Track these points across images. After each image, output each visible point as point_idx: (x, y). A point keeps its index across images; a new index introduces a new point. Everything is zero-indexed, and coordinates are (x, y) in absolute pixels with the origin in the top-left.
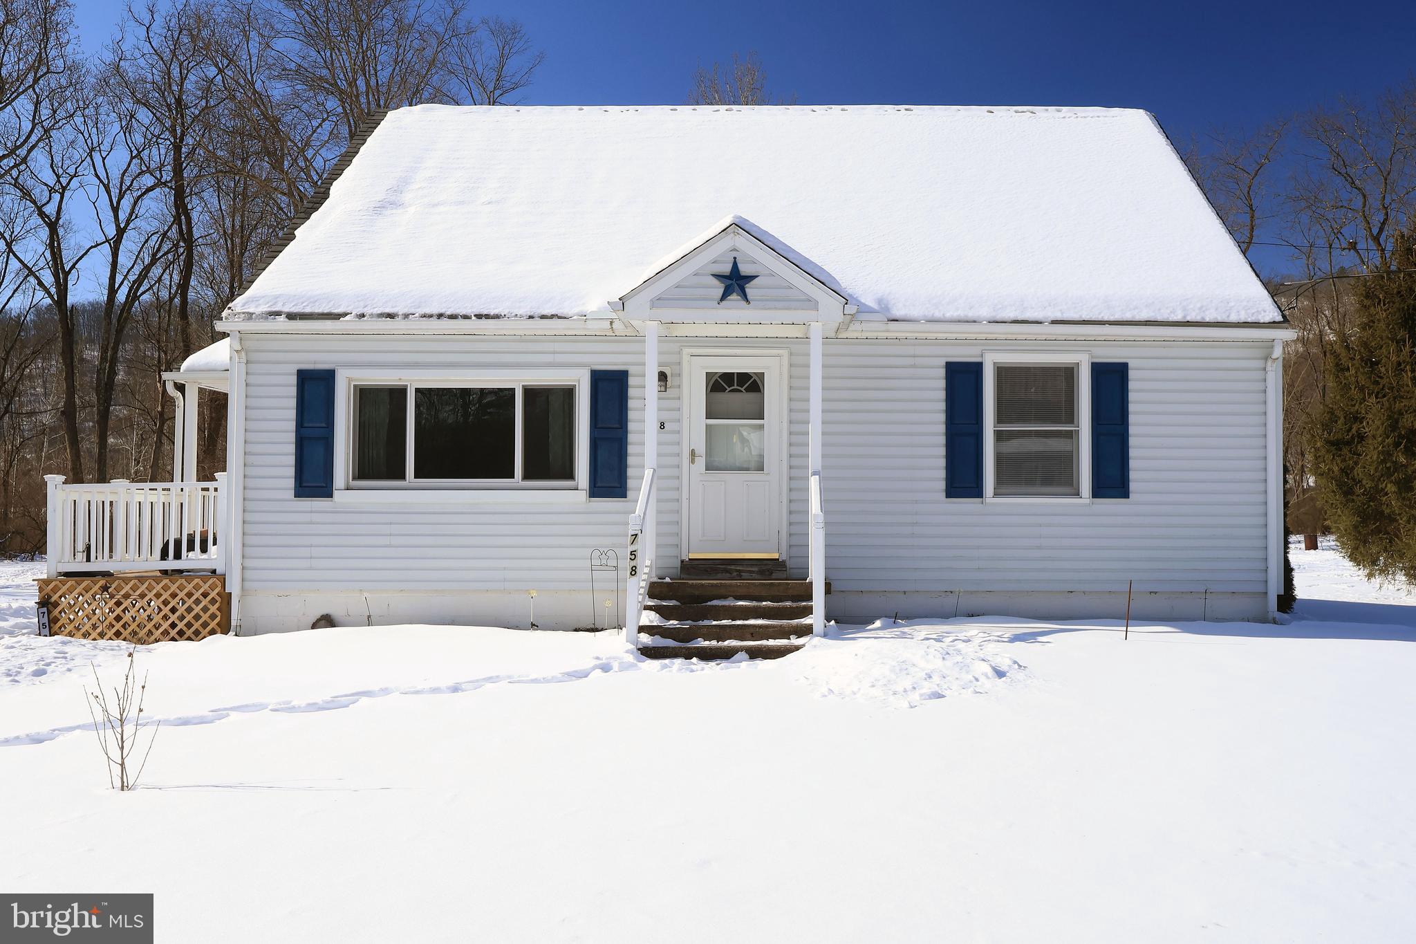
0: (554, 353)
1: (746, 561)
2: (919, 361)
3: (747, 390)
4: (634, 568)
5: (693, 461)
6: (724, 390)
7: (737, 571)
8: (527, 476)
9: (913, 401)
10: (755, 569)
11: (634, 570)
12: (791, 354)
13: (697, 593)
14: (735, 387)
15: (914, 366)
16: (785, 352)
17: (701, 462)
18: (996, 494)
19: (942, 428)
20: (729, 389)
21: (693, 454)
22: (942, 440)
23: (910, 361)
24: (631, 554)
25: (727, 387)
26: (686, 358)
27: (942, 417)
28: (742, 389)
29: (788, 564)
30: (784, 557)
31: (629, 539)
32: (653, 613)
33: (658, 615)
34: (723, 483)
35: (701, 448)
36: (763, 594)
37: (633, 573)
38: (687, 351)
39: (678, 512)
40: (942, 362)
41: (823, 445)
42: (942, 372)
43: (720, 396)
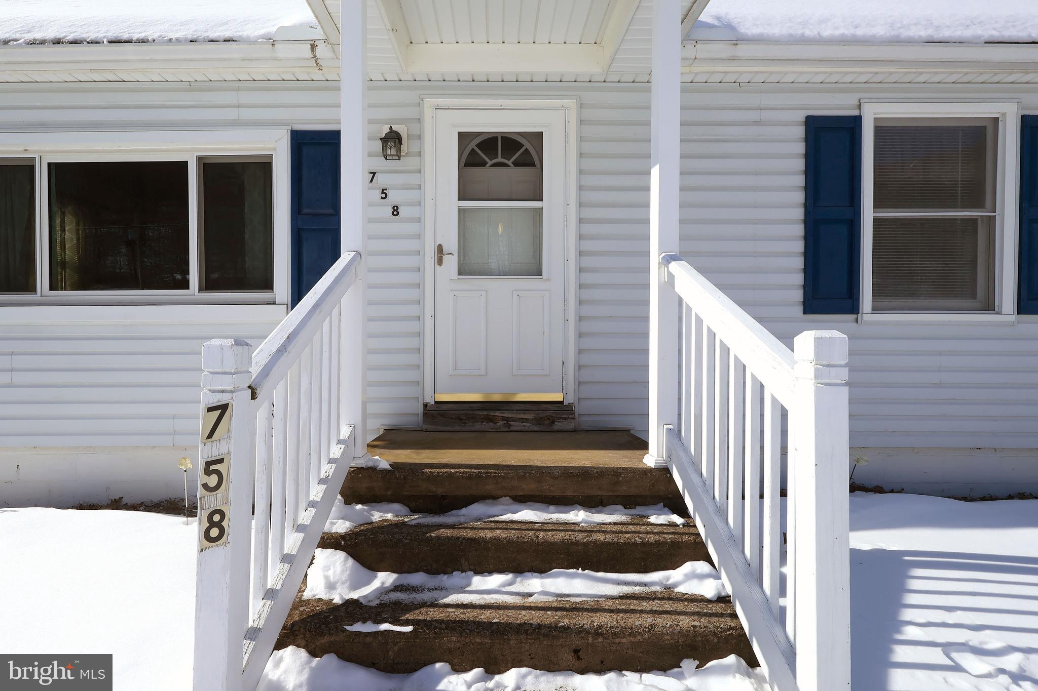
0: (238, 106)
1: (518, 405)
2: (766, 115)
3: (516, 164)
4: (217, 518)
5: (440, 262)
6: (483, 164)
7: (504, 419)
8: (208, 285)
9: (756, 173)
10: (529, 416)
11: (219, 525)
12: (581, 106)
13: (440, 491)
14: (500, 159)
15: (757, 123)
16: (572, 104)
17: (451, 263)
18: (875, 309)
19: (799, 213)
20: (490, 163)
21: (440, 249)
22: (799, 230)
23: (753, 115)
24: (208, 472)
25: (487, 160)
26: (428, 113)
27: (799, 197)
28: (509, 163)
29: (577, 409)
30: (570, 399)
31: (202, 422)
32: (340, 555)
33: (351, 561)
34: (483, 293)
35: (451, 243)
36: (569, 493)
37: (214, 532)
38: (430, 102)
39: (419, 335)
40: (801, 116)
41: (682, 206)
42: (800, 131)
43: (476, 172)
